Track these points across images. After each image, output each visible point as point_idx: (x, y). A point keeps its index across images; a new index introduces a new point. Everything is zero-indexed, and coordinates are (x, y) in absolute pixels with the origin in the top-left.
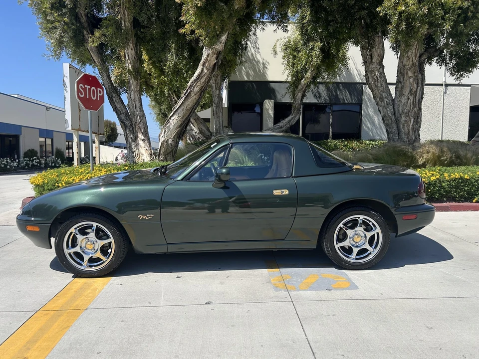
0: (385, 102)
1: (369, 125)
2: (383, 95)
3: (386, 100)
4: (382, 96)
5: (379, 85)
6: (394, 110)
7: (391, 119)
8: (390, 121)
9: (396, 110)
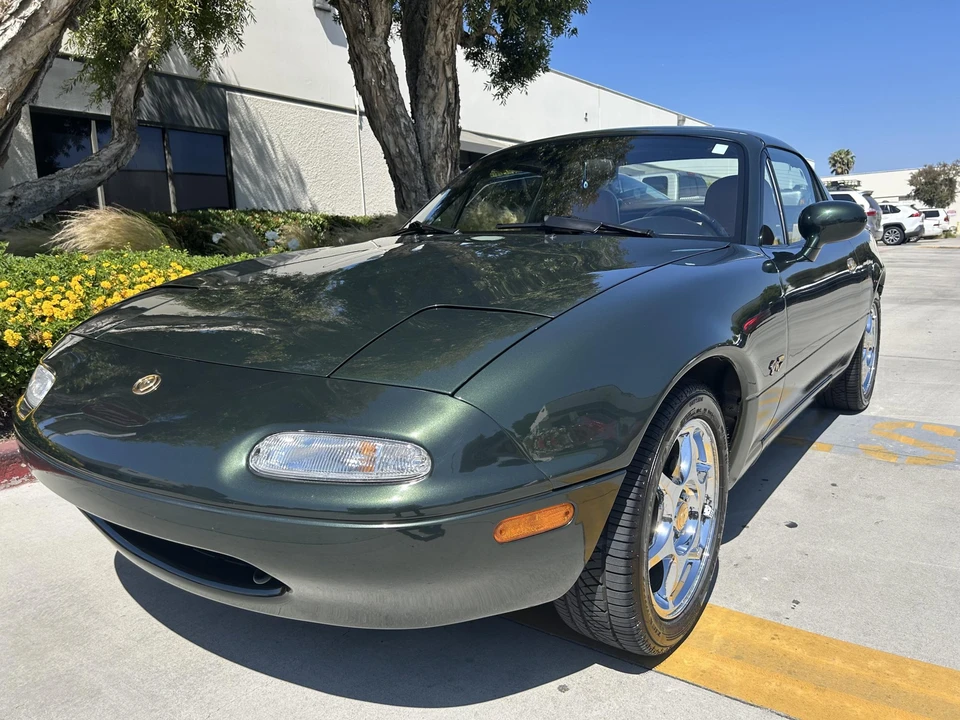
0: (402, 125)
1: (248, 182)
2: (397, 110)
3: (403, 120)
4: (395, 112)
5: (388, 87)
6: (419, 144)
7: (415, 162)
8: (412, 165)
9: (425, 143)
